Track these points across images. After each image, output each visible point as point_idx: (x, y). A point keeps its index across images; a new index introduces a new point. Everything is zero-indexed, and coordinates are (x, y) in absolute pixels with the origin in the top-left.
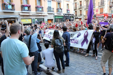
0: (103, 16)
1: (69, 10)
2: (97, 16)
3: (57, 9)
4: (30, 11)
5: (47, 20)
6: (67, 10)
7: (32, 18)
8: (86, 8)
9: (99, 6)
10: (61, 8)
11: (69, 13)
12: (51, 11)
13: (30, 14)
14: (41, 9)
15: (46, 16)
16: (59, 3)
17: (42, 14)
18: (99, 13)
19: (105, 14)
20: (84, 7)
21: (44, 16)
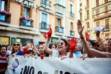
1: (73, 32)
3: (56, 27)
4: (9, 23)
5: (38, 43)
6: (71, 31)
7: (12, 35)
10: (63, 26)
11: (73, 35)
12: (46, 29)
13: (8, 29)
14: (29, 24)
15: (37, 35)
16: (59, 20)
17: (30, 32)
20: (93, 30)
21: (33, 35)
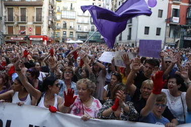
0: (42, 39)
2: (31, 39)
8: (7, 21)
9: (34, 23)
18: (35, 34)
19: (44, 36)
